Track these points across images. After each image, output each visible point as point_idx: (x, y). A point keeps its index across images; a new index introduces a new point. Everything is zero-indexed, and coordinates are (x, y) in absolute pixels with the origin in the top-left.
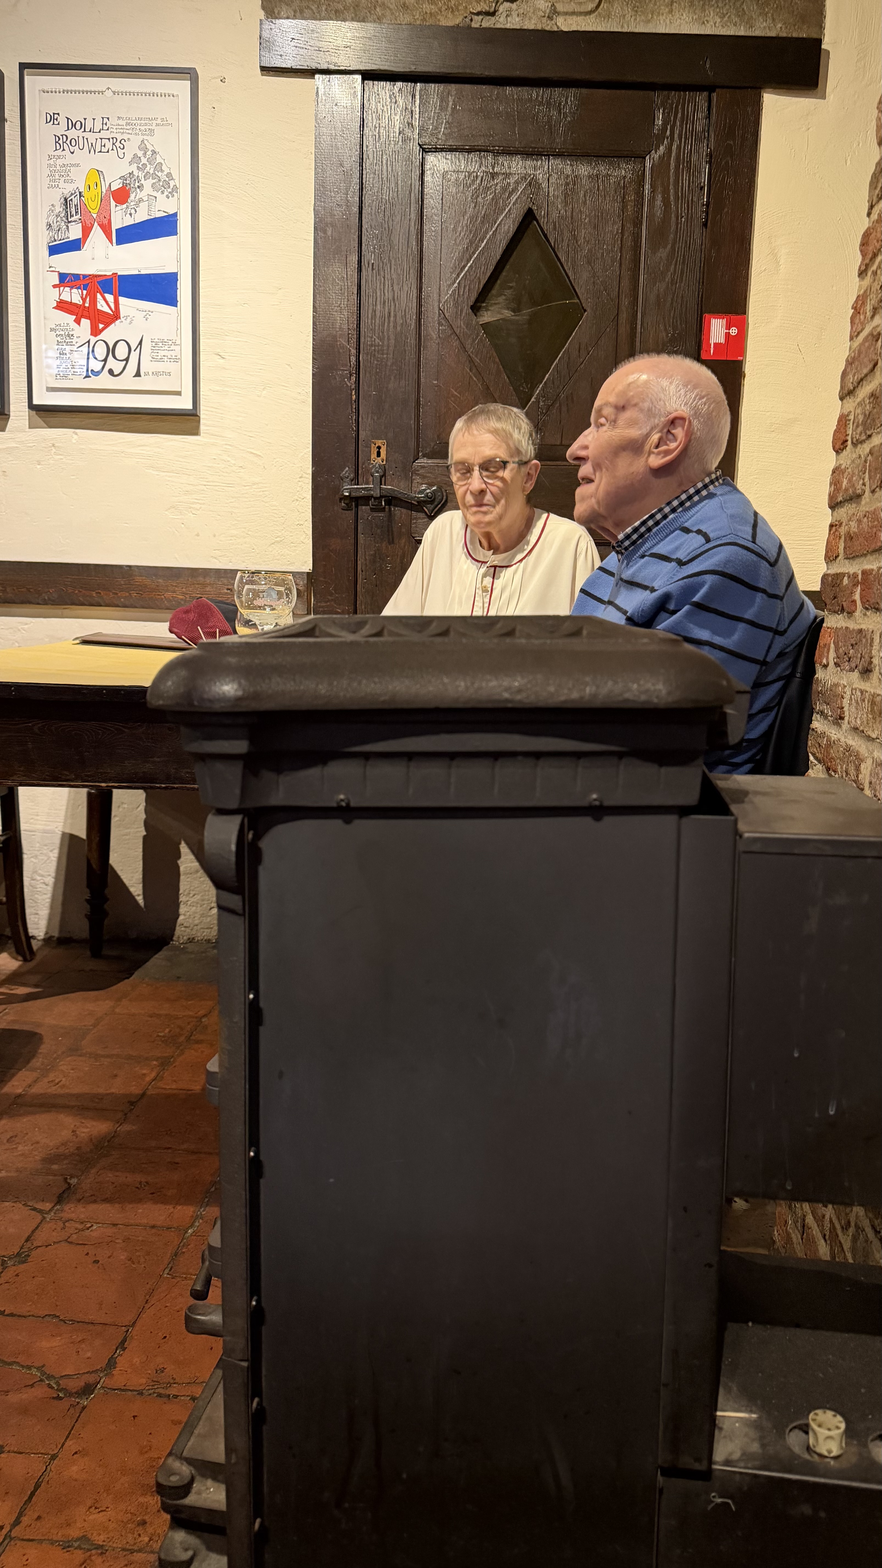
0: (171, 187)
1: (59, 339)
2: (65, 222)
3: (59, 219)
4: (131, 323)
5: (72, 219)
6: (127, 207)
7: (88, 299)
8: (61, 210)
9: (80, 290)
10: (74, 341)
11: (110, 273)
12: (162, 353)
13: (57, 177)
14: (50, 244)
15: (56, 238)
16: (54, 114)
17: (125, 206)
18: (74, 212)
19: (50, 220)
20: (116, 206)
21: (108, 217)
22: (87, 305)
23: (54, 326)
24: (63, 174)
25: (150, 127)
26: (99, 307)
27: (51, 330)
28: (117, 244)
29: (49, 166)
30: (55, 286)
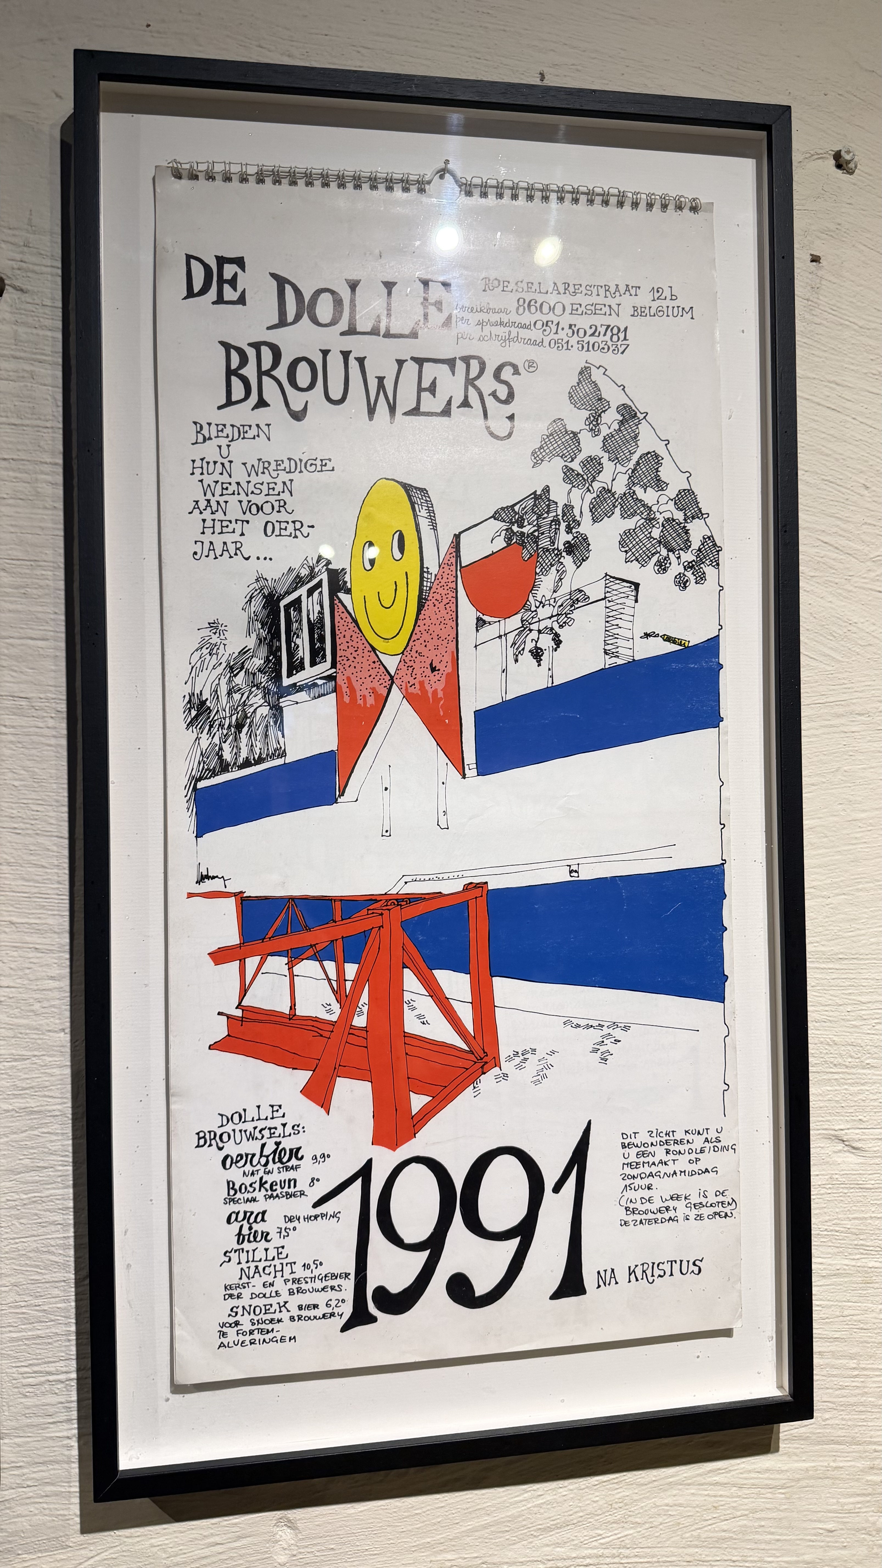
0: (696, 544)
1: (236, 1174)
2: (266, 693)
3: (240, 679)
4: (540, 1077)
5: (299, 678)
6: (525, 627)
7: (365, 998)
8: (251, 642)
9: (330, 966)
10: (302, 1176)
11: (456, 886)
12: (663, 1188)
13: (234, 511)
14: (200, 785)
15: (227, 756)
16: (222, 261)
17: (515, 622)
18: (304, 651)
19: (204, 685)
20: (480, 623)
21: (445, 668)
22: (360, 1021)
23: (212, 1124)
24: (259, 500)
25: (612, 321)
26: (412, 1025)
27: (204, 1139)
28: (483, 770)
29: (201, 466)
30: (220, 956)
